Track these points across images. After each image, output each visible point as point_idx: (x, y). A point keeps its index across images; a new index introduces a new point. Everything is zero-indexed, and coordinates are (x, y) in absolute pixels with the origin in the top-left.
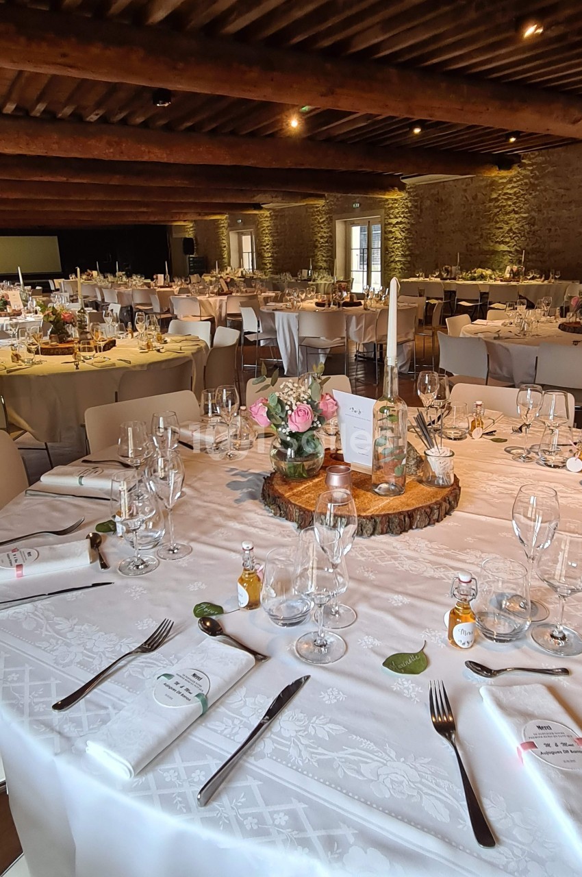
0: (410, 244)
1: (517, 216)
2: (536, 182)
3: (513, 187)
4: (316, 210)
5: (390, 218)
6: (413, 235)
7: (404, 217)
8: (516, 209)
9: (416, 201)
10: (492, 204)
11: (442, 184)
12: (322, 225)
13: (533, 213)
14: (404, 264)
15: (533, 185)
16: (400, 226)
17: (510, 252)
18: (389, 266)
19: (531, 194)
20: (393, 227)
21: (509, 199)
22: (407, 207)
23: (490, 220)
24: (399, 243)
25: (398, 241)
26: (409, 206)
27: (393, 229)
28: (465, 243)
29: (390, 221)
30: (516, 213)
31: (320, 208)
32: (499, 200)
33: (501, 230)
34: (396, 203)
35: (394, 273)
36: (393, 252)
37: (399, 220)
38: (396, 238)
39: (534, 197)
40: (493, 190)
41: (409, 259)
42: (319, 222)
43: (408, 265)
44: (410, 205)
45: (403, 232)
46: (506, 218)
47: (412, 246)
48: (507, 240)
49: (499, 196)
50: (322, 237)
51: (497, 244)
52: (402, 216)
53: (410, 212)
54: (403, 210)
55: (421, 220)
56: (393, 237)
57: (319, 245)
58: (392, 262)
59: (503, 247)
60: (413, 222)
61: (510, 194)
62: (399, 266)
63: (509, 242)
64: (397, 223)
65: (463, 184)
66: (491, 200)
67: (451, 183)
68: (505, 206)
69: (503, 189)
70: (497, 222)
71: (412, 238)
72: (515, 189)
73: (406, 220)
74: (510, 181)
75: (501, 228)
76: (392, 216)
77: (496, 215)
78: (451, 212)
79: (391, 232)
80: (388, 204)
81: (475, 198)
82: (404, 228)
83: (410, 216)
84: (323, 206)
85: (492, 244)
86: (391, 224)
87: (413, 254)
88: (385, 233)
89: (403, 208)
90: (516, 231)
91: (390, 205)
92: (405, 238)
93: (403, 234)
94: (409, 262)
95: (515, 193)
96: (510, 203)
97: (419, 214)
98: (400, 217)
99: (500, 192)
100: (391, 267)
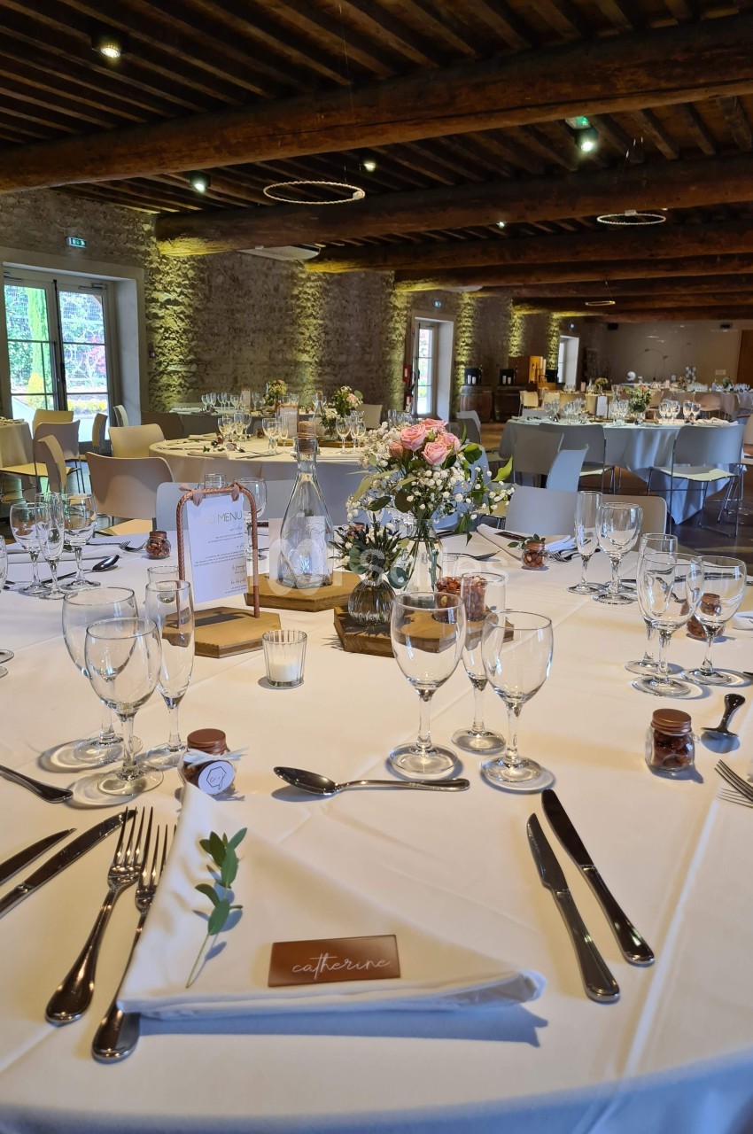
0: (193, 343)
1: (315, 322)
2: (328, 287)
3: (311, 287)
5: (155, 290)
6: (199, 327)
7: (182, 293)
8: (314, 313)
9: (202, 271)
10: (294, 302)
11: (239, 255)
13: (327, 322)
14: (183, 377)
15: (325, 289)
16: (175, 308)
17: (311, 364)
18: (157, 381)
19: (324, 299)
20: (161, 307)
21: (308, 300)
22: (185, 275)
23: (293, 323)
24: (174, 339)
25: (173, 335)
26: (190, 276)
27: (161, 313)
28: (269, 348)
29: (156, 295)
30: (315, 318)
32: (299, 299)
33: (303, 336)
34: (167, 264)
35: (170, 394)
36: (164, 355)
37: (173, 296)
38: (167, 330)
39: (327, 303)
40: (295, 284)
41: (194, 368)
43: (194, 379)
44: (191, 273)
45: (183, 321)
46: (306, 321)
47: (196, 346)
48: (308, 348)
49: (300, 293)
51: (300, 353)
52: (178, 290)
53: (192, 286)
54: (180, 280)
55: (210, 305)
56: (162, 327)
58: (162, 373)
59: (305, 358)
60: (197, 304)
61: (309, 294)
62: (175, 380)
63: (309, 352)
64: (168, 302)
65: (263, 265)
66: (293, 297)
67: (250, 258)
68: (305, 307)
69: (302, 286)
70: (300, 326)
71: (196, 333)
72: (312, 290)
73: (186, 301)
74: (308, 279)
75: (303, 334)
76: (160, 287)
77: (298, 317)
78: (251, 302)
79: (156, 316)
80: (151, 262)
81: (276, 289)
82: (182, 313)
83: (192, 294)
85: (295, 352)
86: (156, 301)
87: (199, 360)
88: (147, 316)
89: (179, 275)
90: (314, 338)
91: (154, 266)
92: (185, 331)
93: (182, 325)
94: (194, 374)
95: (313, 295)
96: (309, 305)
97: (207, 292)
98: (174, 291)
99: (300, 289)
100: (160, 384)
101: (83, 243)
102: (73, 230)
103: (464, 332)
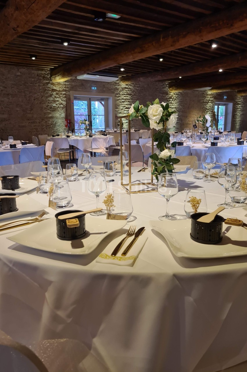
103: (123, 102)
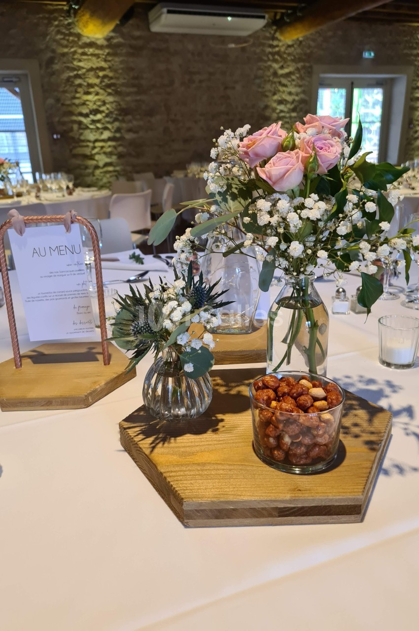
4: (270, 50)
12: (284, 81)
31: (283, 49)
42: (275, 74)
50: (281, 102)
57: (275, 115)
58: (417, 138)
84: (289, 46)
100: (413, 146)
101: (372, 54)
102: (367, 47)
